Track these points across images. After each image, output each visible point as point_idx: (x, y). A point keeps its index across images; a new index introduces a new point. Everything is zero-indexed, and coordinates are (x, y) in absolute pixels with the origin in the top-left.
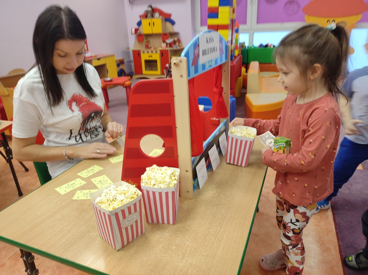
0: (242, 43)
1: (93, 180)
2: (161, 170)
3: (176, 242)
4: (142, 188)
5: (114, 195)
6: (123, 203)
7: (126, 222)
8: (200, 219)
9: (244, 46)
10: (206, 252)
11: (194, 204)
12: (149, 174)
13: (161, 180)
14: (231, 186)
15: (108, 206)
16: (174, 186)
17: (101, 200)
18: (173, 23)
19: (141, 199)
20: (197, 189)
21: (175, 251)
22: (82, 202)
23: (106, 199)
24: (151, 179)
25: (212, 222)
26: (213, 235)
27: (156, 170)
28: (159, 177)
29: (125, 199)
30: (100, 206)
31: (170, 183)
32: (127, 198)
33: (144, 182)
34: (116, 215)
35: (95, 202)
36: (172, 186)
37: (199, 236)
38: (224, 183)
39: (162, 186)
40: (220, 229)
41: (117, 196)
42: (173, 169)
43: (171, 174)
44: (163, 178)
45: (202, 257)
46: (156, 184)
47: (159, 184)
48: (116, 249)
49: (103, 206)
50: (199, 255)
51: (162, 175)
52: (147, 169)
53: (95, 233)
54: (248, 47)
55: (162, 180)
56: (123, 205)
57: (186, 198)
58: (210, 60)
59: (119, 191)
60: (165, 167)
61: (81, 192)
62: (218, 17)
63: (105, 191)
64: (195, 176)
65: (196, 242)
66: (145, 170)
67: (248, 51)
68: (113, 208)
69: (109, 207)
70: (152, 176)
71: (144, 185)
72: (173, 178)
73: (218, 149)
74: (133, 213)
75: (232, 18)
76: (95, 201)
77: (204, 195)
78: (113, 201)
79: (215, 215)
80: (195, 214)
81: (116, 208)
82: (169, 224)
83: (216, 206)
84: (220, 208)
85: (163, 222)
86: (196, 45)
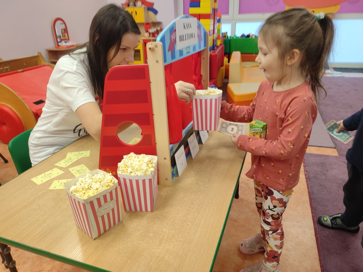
0: (224, 33)
1: (70, 169)
2: (138, 158)
3: (153, 229)
4: (118, 176)
5: (89, 184)
6: (98, 192)
7: (102, 210)
8: (178, 205)
9: (227, 36)
10: (183, 238)
11: (173, 191)
12: (126, 162)
13: (137, 167)
14: (209, 173)
15: (82, 194)
16: (151, 174)
17: (76, 189)
18: (156, 12)
19: (117, 187)
20: (176, 176)
21: (152, 238)
22: (59, 192)
23: (81, 187)
24: (128, 167)
25: (190, 209)
26: (191, 221)
27: (133, 158)
28: (136, 165)
29: (101, 187)
30: (75, 195)
31: (146, 170)
32: (103, 186)
33: (121, 170)
34: (92, 203)
35: (70, 191)
36: (149, 173)
37: (177, 223)
38: (203, 170)
39: (139, 174)
40: (198, 215)
41: (93, 184)
42: (150, 156)
43: (148, 162)
44: (140, 166)
45: (179, 243)
46: (133, 172)
47: (136, 172)
48: (92, 238)
49: (77, 195)
50: (176, 241)
51: (139, 162)
52: (125, 157)
53: (72, 223)
54: (230, 37)
55: (139, 167)
56: (98, 193)
57: (165, 186)
58: (188, 46)
59: (95, 179)
60: (143, 154)
61: (58, 182)
62: (200, 7)
63: (80, 179)
64: (173, 163)
65: (173, 228)
66: (123, 158)
67: (230, 40)
68: (88, 197)
69: (84, 196)
70: (129, 164)
71: (121, 173)
72: (150, 166)
73: (198, 137)
74: (110, 202)
75: (214, 7)
76: (69, 189)
77: (183, 182)
78: (88, 189)
79: (193, 201)
80: (173, 201)
81: (91, 196)
82: (148, 211)
83: (194, 192)
84: (198, 195)
85: (141, 210)
86: (172, 30)
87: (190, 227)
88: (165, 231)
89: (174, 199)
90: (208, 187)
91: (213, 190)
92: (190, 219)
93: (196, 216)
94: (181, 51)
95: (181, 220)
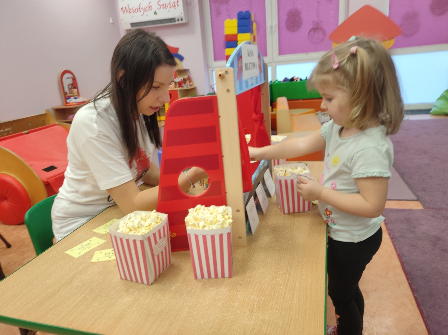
4: (188, 232)
11: (250, 252)
12: (195, 215)
16: (230, 226)
18: (181, 58)
20: (250, 234)
22: (104, 264)
24: (199, 221)
31: (223, 223)
36: (227, 225)
37: (266, 288)
39: (214, 227)
40: (289, 276)
43: (222, 213)
44: (214, 218)
45: (275, 311)
46: (206, 226)
51: (211, 214)
54: (271, 82)
57: (239, 247)
58: (252, 77)
61: (101, 252)
62: (237, 46)
67: (271, 86)
70: (199, 217)
71: (191, 229)
73: (265, 188)
77: (260, 241)
80: (253, 263)
82: (225, 278)
85: (216, 276)
86: (239, 56)
87: (284, 291)
89: (255, 260)
92: (281, 282)
93: (287, 278)
94: (247, 82)
95: (270, 283)
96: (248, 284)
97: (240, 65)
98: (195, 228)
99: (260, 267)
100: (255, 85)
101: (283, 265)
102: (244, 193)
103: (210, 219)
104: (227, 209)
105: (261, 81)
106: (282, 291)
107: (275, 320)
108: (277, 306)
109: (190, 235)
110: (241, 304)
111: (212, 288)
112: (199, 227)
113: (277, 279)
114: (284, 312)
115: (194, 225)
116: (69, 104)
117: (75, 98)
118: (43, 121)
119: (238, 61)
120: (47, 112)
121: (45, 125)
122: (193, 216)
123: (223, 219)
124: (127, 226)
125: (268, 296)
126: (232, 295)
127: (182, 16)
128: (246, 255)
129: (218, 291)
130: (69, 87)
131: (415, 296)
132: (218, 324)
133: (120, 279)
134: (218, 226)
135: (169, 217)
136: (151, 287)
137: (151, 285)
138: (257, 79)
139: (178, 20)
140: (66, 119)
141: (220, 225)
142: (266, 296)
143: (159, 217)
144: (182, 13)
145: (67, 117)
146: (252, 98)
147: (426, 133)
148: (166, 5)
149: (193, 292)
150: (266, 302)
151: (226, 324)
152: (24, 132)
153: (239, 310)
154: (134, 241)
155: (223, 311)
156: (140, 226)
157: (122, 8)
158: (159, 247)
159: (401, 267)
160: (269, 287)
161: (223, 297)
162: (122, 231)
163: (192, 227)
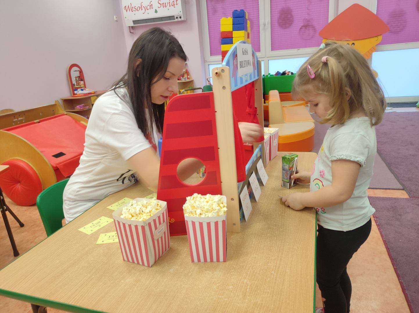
2: (205, 198)
11: (243, 238)
13: (208, 208)
14: (281, 217)
16: (225, 214)
20: (242, 222)
21: (233, 291)
22: (109, 246)
24: (195, 208)
25: (269, 256)
26: (274, 270)
27: (198, 199)
31: (219, 211)
33: (189, 212)
36: (222, 213)
37: (258, 272)
38: (272, 213)
39: (210, 215)
40: (280, 262)
43: (218, 202)
44: (210, 206)
45: (267, 295)
46: (202, 214)
51: (208, 202)
52: (188, 198)
54: (264, 75)
58: (246, 74)
60: (208, 195)
61: (105, 235)
62: (233, 43)
67: (264, 79)
70: (196, 205)
73: (258, 177)
77: (252, 228)
80: (246, 248)
82: (219, 262)
83: (269, 238)
84: (274, 240)
85: (212, 260)
86: (235, 55)
87: (275, 276)
88: (246, 283)
89: (248, 246)
90: (283, 232)
91: (291, 235)
92: (272, 267)
93: (278, 264)
94: (241, 79)
95: (262, 269)
96: (242, 268)
97: (235, 63)
98: (192, 216)
99: (253, 253)
100: (249, 81)
101: (274, 251)
102: (238, 183)
103: (206, 207)
104: (222, 198)
105: (255, 77)
106: (274, 276)
107: (267, 304)
108: (268, 290)
109: (187, 221)
110: (234, 287)
111: (208, 272)
112: (196, 214)
113: (269, 264)
114: (275, 296)
115: (191, 212)
116: (76, 95)
117: (82, 90)
118: (53, 111)
119: (234, 59)
120: (56, 103)
121: (55, 115)
122: (190, 204)
123: (218, 208)
124: (129, 213)
125: (260, 280)
126: (227, 279)
127: (181, 14)
128: (240, 241)
129: (213, 274)
130: (76, 79)
131: (400, 281)
132: (213, 306)
133: (123, 261)
134: (214, 214)
135: (168, 204)
136: (151, 269)
137: (151, 267)
138: (251, 75)
139: (177, 18)
140: (74, 109)
141: (215, 213)
142: (259, 280)
143: (159, 204)
144: (180, 12)
145: (75, 107)
146: (246, 93)
147: (412, 125)
148: (165, 3)
149: (190, 274)
150: (258, 286)
151: (220, 306)
152: (35, 121)
153: (233, 293)
154: (136, 227)
155: (218, 294)
156: (141, 212)
157: (126, 7)
158: (159, 232)
159: (387, 253)
160: (261, 272)
161: (218, 280)
162: (125, 217)
163: (190, 215)
